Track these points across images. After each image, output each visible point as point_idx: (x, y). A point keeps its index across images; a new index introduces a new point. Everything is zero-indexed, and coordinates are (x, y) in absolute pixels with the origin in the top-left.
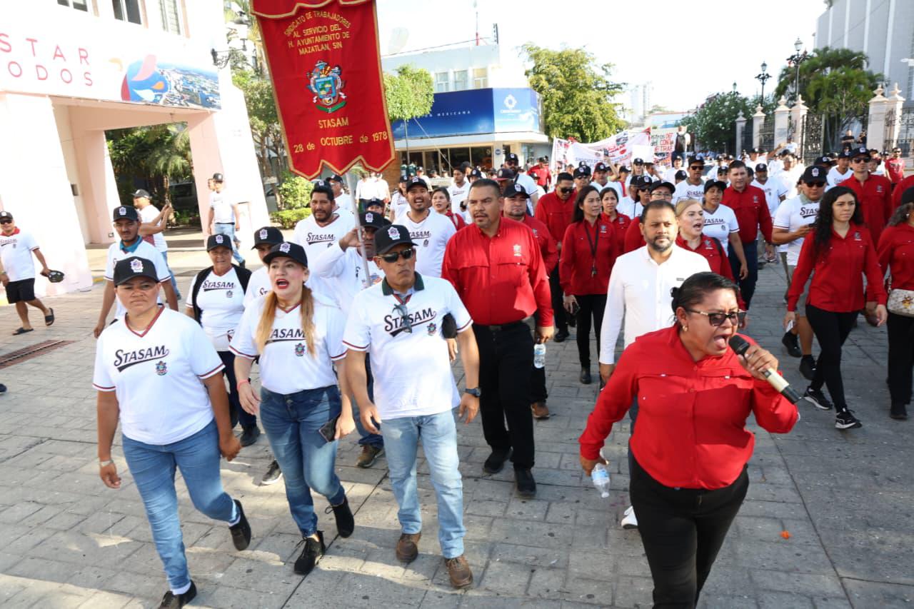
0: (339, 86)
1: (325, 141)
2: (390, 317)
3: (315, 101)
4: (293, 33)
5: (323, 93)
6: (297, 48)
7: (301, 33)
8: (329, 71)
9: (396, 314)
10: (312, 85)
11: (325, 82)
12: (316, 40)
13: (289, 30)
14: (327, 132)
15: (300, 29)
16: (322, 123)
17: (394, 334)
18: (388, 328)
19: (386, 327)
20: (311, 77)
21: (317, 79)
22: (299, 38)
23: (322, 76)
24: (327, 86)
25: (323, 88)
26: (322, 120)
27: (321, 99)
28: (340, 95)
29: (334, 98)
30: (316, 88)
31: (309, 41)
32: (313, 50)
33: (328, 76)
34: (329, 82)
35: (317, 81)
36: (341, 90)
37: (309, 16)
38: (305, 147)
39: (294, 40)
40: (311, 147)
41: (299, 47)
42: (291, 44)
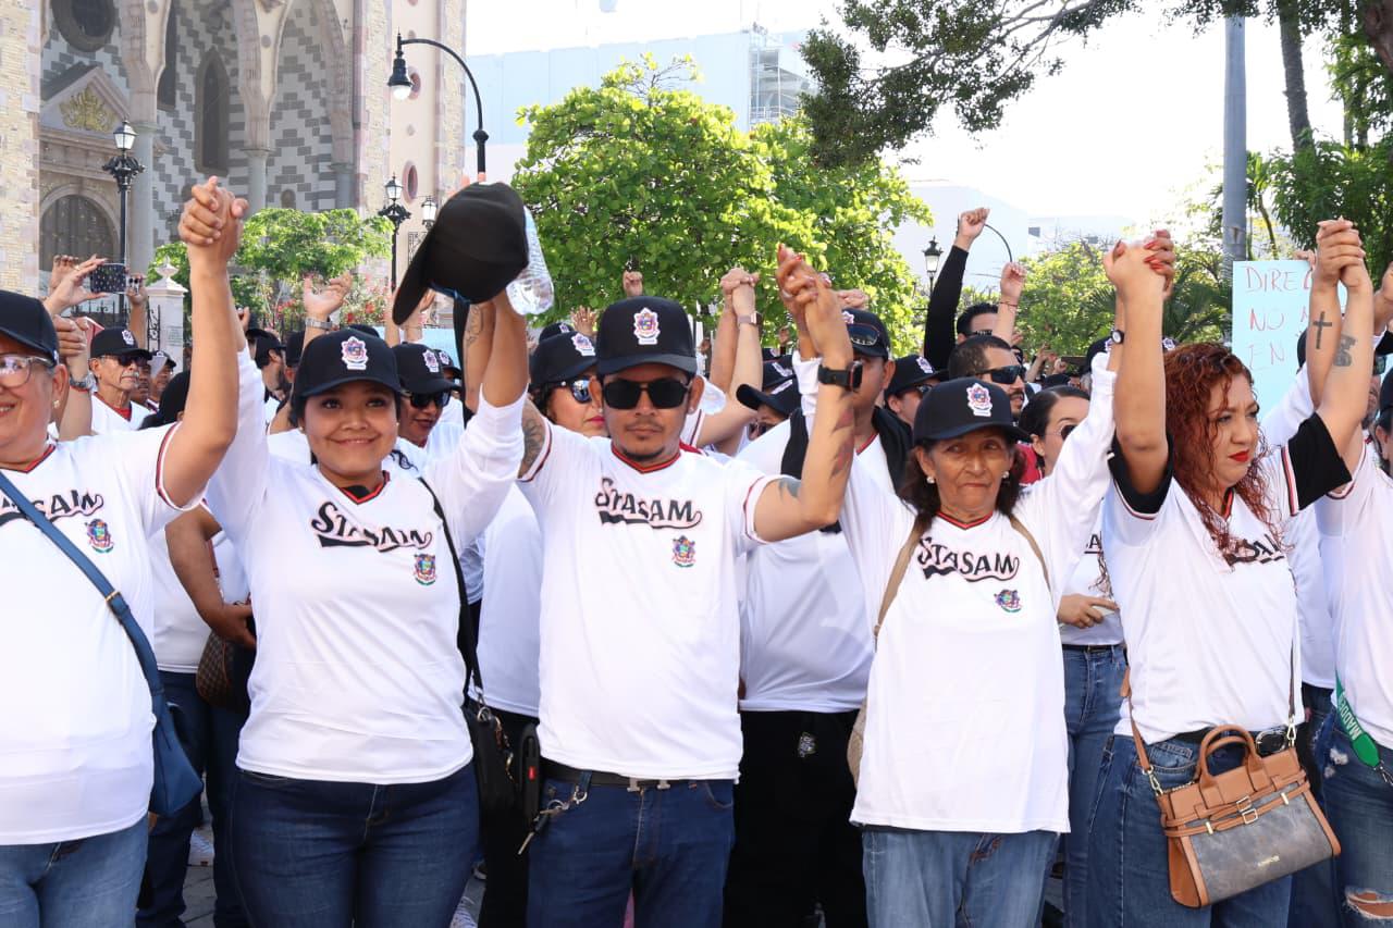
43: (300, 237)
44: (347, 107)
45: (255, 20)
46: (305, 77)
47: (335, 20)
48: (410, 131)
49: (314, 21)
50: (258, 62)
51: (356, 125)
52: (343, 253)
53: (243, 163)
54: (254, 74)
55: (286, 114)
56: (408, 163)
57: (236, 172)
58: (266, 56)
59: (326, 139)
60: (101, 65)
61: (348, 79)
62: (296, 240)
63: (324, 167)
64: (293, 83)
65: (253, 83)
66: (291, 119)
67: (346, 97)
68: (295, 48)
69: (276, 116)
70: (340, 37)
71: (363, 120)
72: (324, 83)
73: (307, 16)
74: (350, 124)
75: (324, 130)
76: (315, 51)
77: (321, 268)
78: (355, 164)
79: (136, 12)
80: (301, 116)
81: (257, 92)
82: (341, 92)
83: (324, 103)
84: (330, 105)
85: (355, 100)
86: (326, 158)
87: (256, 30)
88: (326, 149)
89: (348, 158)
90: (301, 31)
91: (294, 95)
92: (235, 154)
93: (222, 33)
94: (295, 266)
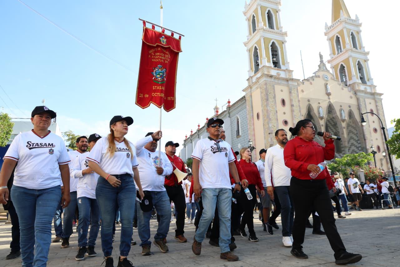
0: (164, 75)
1: (154, 94)
2: (213, 147)
3: (153, 79)
4: (151, 53)
5: (158, 76)
6: (151, 58)
7: (155, 54)
8: (163, 69)
9: (215, 146)
10: (154, 73)
11: (160, 72)
12: (160, 57)
13: (151, 52)
14: (156, 91)
15: (155, 52)
16: (155, 87)
17: (214, 153)
18: (212, 150)
19: (211, 150)
20: (154, 69)
21: (157, 70)
22: (153, 55)
23: (160, 70)
24: (161, 74)
25: (159, 74)
26: (155, 86)
27: (157, 78)
28: (164, 79)
29: (162, 79)
30: (155, 74)
31: (157, 57)
32: (158, 60)
33: (162, 71)
34: (162, 73)
35: (157, 71)
36: (165, 77)
37: (159, 49)
38: (144, 95)
39: (151, 55)
40: (147, 96)
41: (153, 58)
42: (150, 56)
43: (353, 159)
44: (362, 137)
45: (341, 124)
46: (353, 133)
47: (357, 122)
48: (377, 139)
49: (353, 123)
50: (343, 131)
51: (365, 140)
52: (362, 161)
53: (344, 150)
54: (343, 134)
55: (351, 140)
56: (377, 145)
57: (343, 152)
58: (345, 130)
59: (359, 143)
60: (316, 137)
61: (362, 132)
62: (352, 160)
63: (360, 149)
64: (351, 135)
65: (343, 135)
66: (352, 141)
67: (362, 135)
68: (350, 128)
69: (349, 141)
70: (359, 125)
71: (366, 138)
72: (357, 133)
73: (352, 122)
74: (364, 140)
75: (359, 142)
76: (354, 128)
77: (358, 164)
78: (366, 147)
79: (320, 127)
80: (354, 140)
81: (344, 137)
82: (361, 134)
83: (358, 137)
84: (359, 137)
85: (364, 135)
86: (360, 147)
87: (342, 126)
88: (360, 145)
89: (365, 146)
90: (351, 125)
91: (352, 137)
92: (342, 149)
93: (337, 129)
94: (353, 164)
